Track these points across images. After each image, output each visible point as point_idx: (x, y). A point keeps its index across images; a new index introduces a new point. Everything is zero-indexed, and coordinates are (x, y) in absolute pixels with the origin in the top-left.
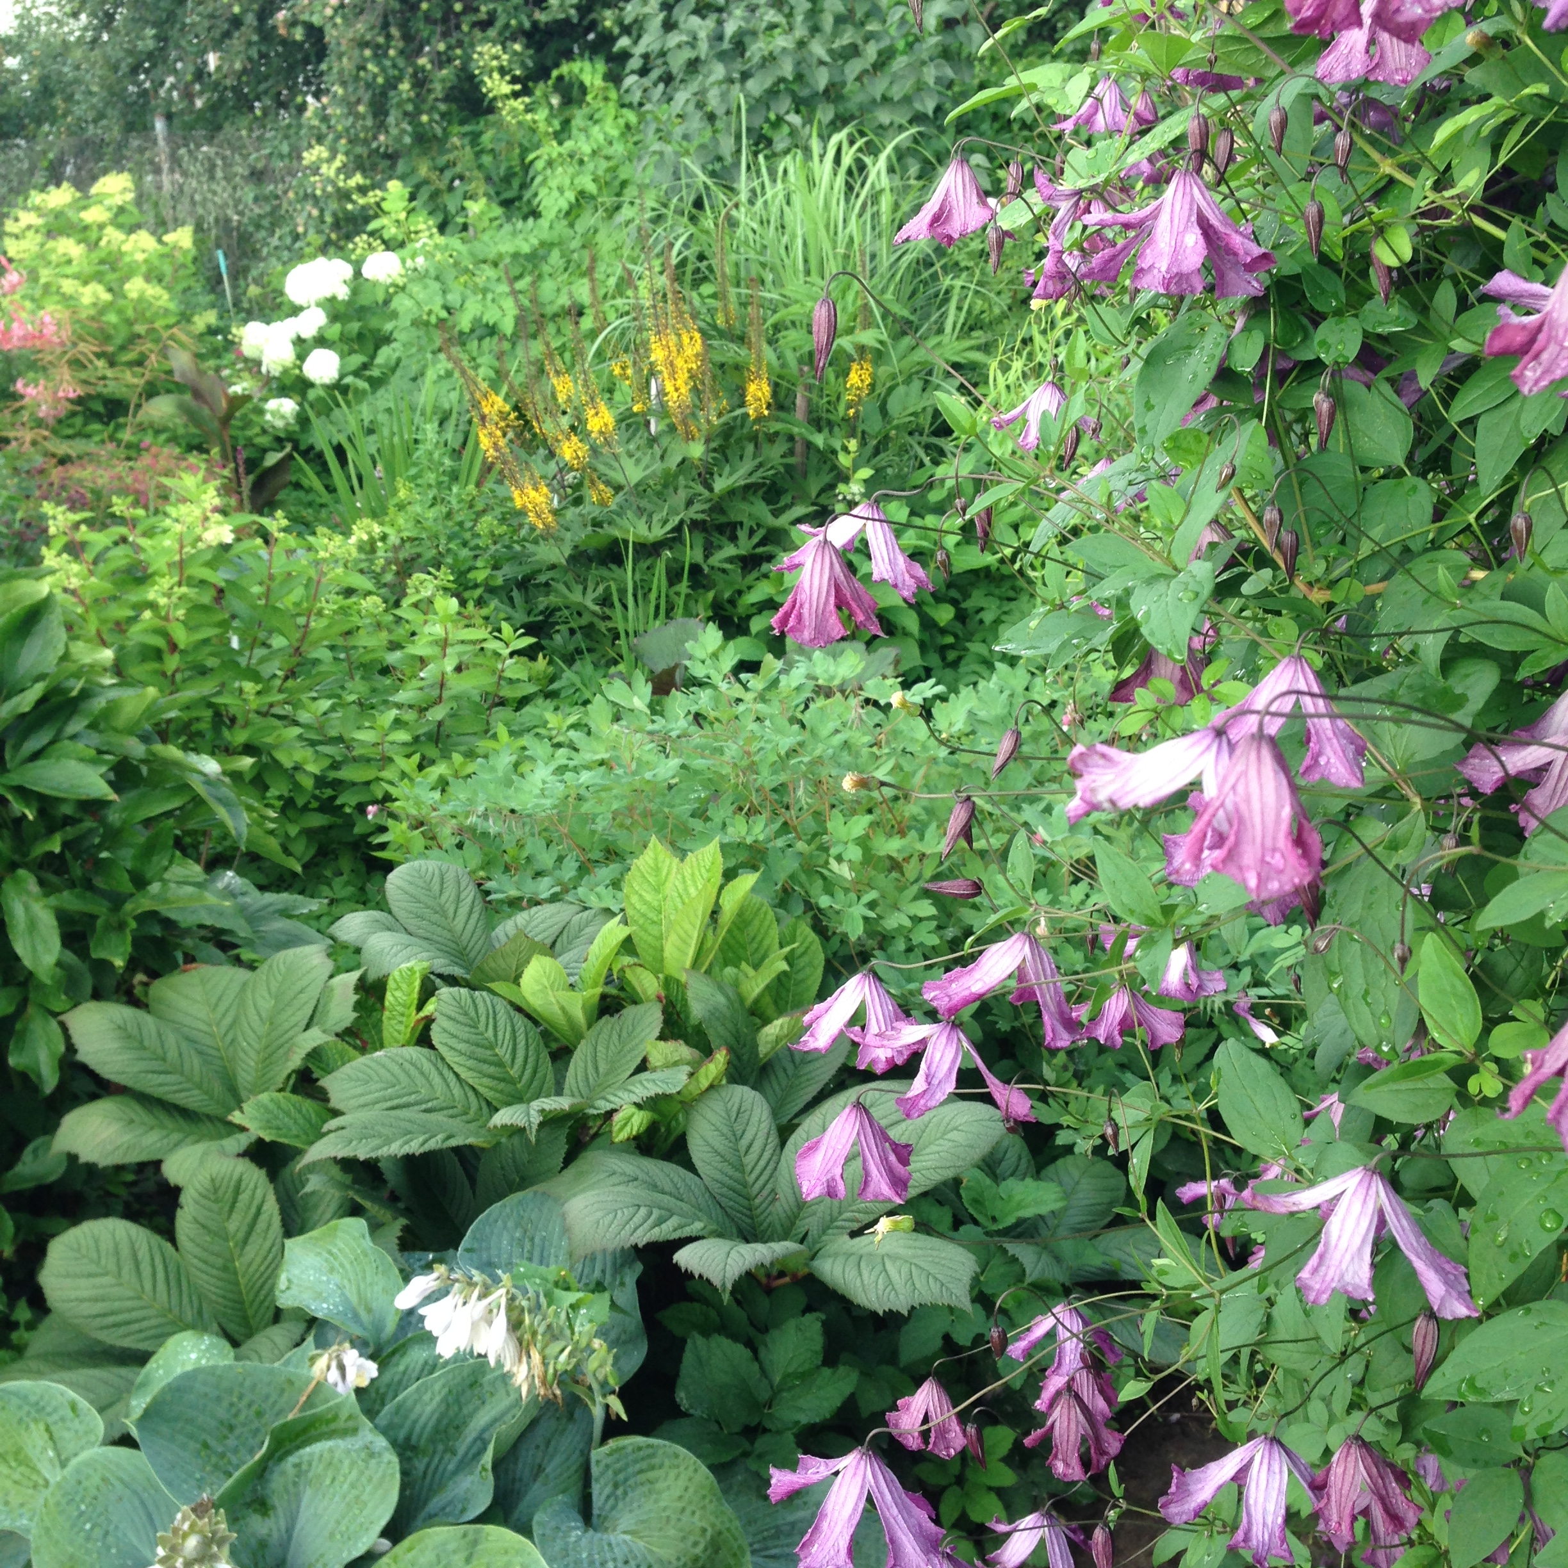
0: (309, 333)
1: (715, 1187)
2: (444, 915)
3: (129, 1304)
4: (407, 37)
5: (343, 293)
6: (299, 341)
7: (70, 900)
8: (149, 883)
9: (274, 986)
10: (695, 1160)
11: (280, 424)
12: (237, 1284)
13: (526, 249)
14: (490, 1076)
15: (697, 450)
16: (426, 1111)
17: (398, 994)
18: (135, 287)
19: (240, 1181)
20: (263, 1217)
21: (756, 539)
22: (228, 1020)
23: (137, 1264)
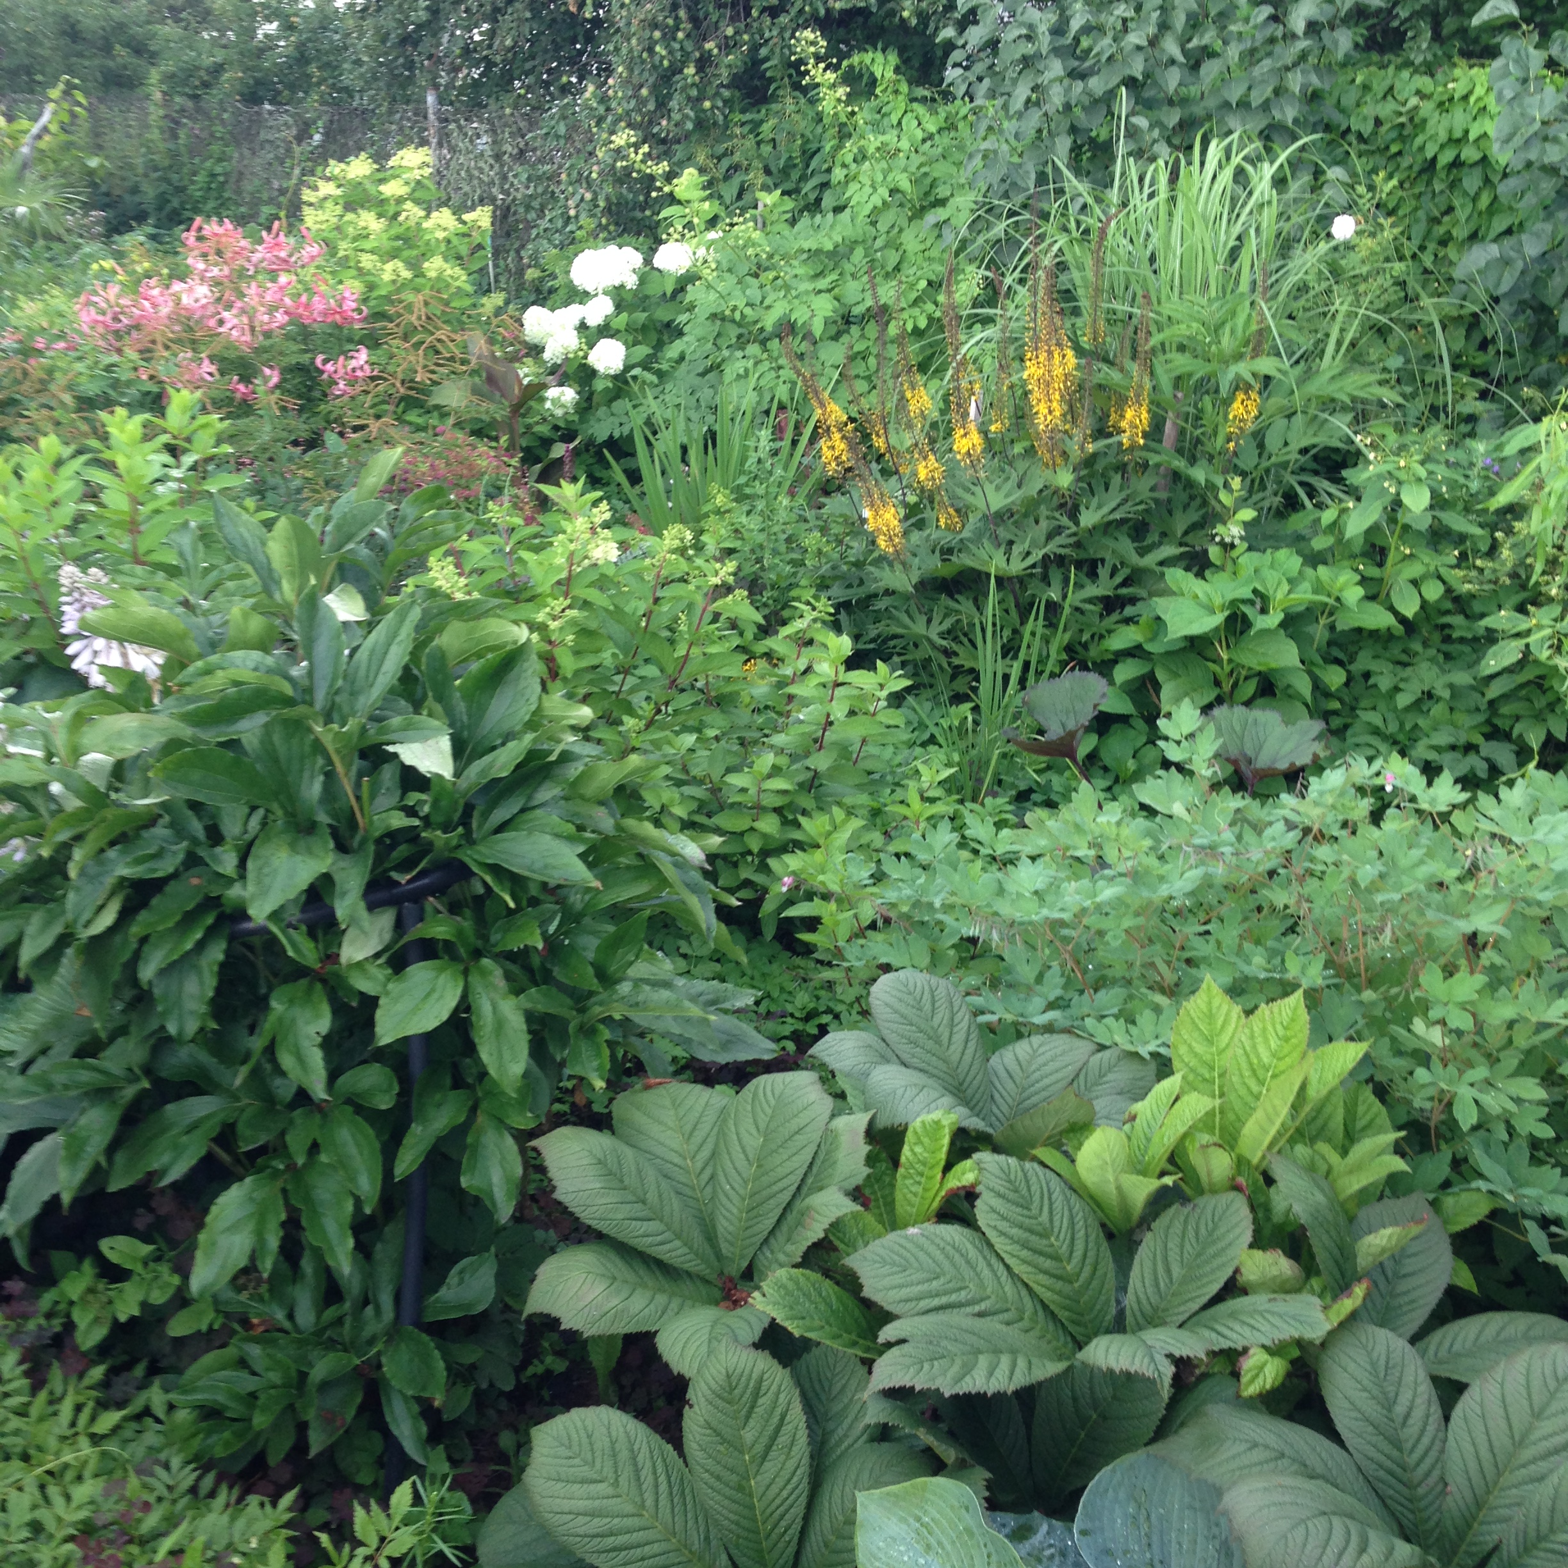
0: (594, 321)
1: (1370, 1468)
2: (938, 1042)
3: (629, 1522)
4: (695, 20)
5: (631, 282)
6: (582, 327)
7: (537, 999)
8: (618, 981)
9: (763, 1121)
10: (1339, 1427)
11: (559, 412)
12: (752, 1508)
13: (829, 246)
14: (1046, 1272)
15: (1065, 479)
16: (980, 1315)
17: (918, 1149)
18: (434, 266)
19: (760, 1381)
20: (787, 1429)
21: (1118, 579)
22: (705, 1153)
23: (637, 1471)
